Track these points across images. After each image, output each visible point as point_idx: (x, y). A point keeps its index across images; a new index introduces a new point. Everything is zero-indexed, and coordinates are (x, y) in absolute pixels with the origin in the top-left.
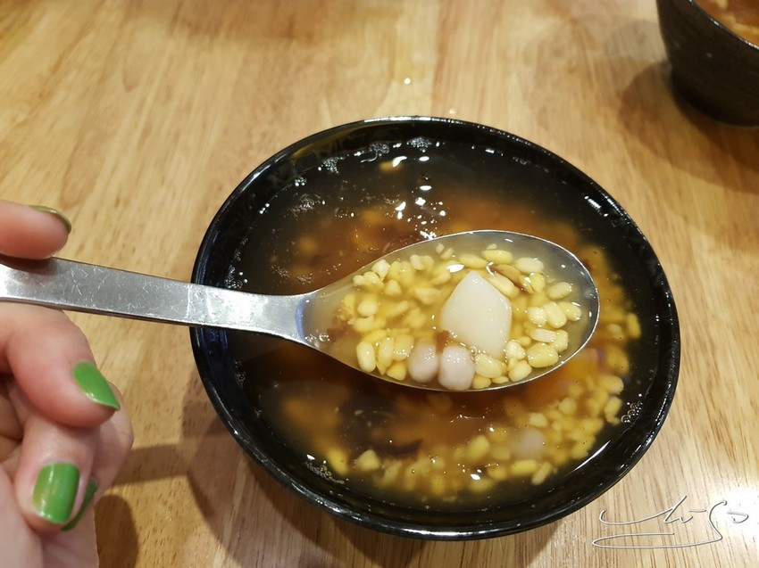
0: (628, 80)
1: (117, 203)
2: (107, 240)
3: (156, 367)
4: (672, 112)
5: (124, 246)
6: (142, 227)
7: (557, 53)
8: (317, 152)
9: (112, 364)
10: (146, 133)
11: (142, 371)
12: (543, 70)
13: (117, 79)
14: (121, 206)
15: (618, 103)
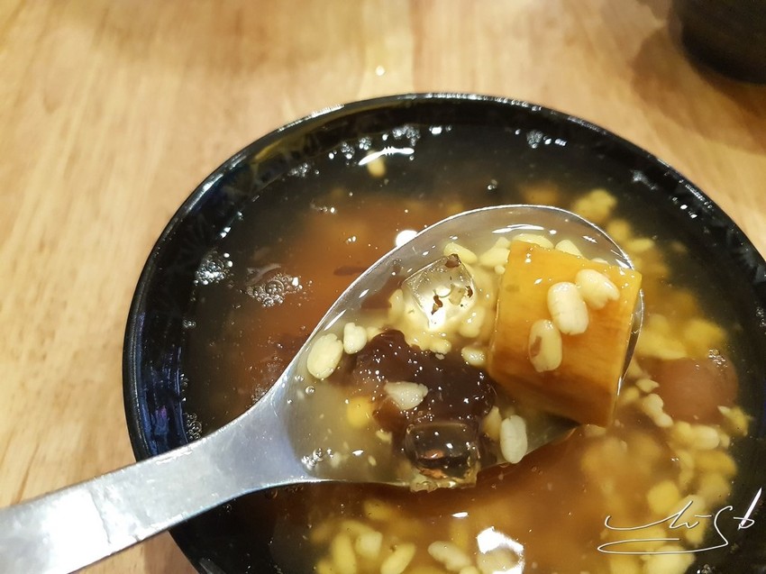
0: (636, 47)
1: (42, 246)
2: (31, 293)
3: (102, 455)
4: (690, 78)
5: (52, 300)
6: (73, 274)
7: (550, 23)
8: (285, 152)
9: (44, 458)
10: (73, 159)
11: (84, 463)
12: (537, 43)
13: (36, 100)
14: (46, 251)
15: (630, 73)
